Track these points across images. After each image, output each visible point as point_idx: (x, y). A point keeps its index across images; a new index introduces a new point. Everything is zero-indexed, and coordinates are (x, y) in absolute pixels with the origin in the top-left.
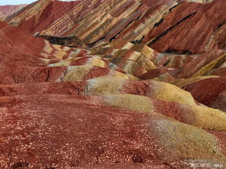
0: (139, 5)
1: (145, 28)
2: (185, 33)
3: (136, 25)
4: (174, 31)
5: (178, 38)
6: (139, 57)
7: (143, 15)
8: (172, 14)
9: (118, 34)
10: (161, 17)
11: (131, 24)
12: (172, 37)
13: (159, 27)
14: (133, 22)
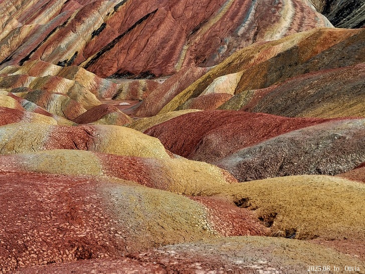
0: (65, 3)
1: (77, 39)
2: (143, 44)
3: (62, 36)
4: (124, 42)
5: (133, 52)
6: (72, 88)
7: (72, 18)
8: (120, 14)
9: (34, 51)
10: (101, 21)
11: (54, 34)
12: (123, 51)
13: (100, 38)
14: (56, 31)
